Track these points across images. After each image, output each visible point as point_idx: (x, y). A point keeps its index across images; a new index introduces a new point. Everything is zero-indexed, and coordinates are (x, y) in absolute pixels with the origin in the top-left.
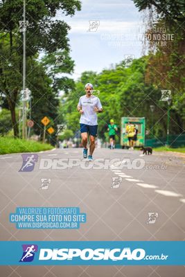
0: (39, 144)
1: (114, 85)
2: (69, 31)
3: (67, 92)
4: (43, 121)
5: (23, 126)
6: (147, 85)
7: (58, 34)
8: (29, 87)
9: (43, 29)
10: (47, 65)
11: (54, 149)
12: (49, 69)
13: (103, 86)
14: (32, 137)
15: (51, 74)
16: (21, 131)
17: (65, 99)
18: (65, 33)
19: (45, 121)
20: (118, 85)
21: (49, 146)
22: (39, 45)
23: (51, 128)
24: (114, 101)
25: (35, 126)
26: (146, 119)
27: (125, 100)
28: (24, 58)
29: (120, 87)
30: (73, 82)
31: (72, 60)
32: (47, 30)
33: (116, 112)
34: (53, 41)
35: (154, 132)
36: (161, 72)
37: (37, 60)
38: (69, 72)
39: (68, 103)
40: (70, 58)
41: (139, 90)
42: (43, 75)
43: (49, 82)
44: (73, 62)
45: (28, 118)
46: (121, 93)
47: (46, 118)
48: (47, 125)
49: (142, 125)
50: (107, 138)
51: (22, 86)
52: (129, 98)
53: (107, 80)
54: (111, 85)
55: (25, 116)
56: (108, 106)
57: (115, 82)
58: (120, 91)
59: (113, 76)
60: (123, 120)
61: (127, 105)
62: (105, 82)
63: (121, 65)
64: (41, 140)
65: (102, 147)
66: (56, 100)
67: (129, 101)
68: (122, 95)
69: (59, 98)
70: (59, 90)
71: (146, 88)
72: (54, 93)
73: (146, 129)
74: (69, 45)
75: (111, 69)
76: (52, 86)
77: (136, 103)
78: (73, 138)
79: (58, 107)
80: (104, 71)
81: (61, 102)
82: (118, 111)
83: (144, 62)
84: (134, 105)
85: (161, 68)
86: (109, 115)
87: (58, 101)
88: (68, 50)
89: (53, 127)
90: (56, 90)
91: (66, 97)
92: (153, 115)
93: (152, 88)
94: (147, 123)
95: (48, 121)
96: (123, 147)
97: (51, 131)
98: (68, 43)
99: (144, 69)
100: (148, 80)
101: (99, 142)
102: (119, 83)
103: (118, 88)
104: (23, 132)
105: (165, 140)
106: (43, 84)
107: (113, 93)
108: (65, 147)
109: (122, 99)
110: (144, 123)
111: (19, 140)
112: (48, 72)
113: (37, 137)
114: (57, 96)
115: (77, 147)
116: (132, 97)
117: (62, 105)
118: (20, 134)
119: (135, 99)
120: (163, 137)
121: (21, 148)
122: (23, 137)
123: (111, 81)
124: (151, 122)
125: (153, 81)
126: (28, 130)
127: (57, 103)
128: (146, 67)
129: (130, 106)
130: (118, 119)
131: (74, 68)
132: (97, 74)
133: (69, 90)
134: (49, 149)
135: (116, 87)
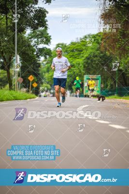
0: (26, 94)
1: (79, 52)
2: (47, 15)
3: (46, 58)
4: (29, 78)
5: (15, 82)
6: (102, 53)
7: (40, 17)
8: (19, 54)
9: (29, 13)
10: (32, 39)
11: (37, 98)
12: (33, 42)
13: (71, 54)
14: (22, 90)
15: (34, 45)
16: (14, 85)
17: (45, 63)
18: (45, 16)
19: (31, 78)
20: (82, 53)
21: (34, 95)
22: (26, 25)
23: (35, 83)
24: (79, 64)
25: (24, 82)
26: (101, 76)
27: (87, 63)
28: (16, 34)
29: (83, 54)
30: (50, 51)
31: (49, 35)
32: (32, 14)
33: (80, 72)
34: (36, 21)
35: (107, 86)
36: (112, 43)
37: (25, 35)
38: (47, 44)
39: (46, 65)
40: (48, 34)
41: (96, 56)
42: (29, 46)
43: (33, 51)
44: (50, 36)
45: (19, 76)
46: (83, 58)
47: (31, 76)
48: (32, 81)
49: (98, 81)
50: (74, 90)
51: (14, 53)
52: (89, 61)
53: (74, 49)
54: (76, 53)
55: (17, 75)
56: (75, 67)
57: (79, 51)
58: (83, 57)
59: (78, 46)
60: (86, 77)
61: (88, 66)
62: (72, 51)
63: (84, 38)
64: (28, 91)
65: (70, 96)
66: (38, 63)
67: (89, 63)
68: (85, 59)
69: (40, 62)
70: (40, 56)
71: (102, 55)
72: (37, 58)
73: (101, 84)
74: (47, 25)
75: (77, 41)
76: (35, 53)
77: (94, 65)
78: (50, 90)
79: (39, 68)
80: (72, 43)
81: (42, 65)
82: (82, 70)
83: (99, 36)
84: (93, 67)
85: (112, 40)
86: (76, 74)
87: (39, 64)
88: (46, 28)
89: (37, 83)
90: (38, 57)
91: (45, 61)
92: (106, 73)
93: (105, 55)
94: (102, 79)
95: (33, 78)
96: (86, 96)
97: (35, 85)
98: (47, 23)
99: (100, 41)
100: (102, 49)
101: (68, 92)
102: (82, 51)
103: (82, 55)
104: (15, 86)
105: (115, 91)
106: (29, 52)
107: (78, 58)
108: (45, 97)
109: (85, 62)
110: (100, 79)
111: (13, 92)
112: (32, 43)
113: (25, 90)
114: (39, 61)
115: (53, 96)
116: (92, 61)
117: (43, 67)
118: (13, 87)
119: (94, 62)
120: (114, 89)
121: (14, 97)
122: (16, 89)
123: (76, 50)
124: (105, 78)
125: (106, 49)
126: (19, 84)
127: (39, 65)
128: (102, 40)
129: (90, 67)
130: (81, 77)
131: (51, 41)
132: (67, 45)
133: (48, 56)
134: (33, 98)
135: (80, 54)
